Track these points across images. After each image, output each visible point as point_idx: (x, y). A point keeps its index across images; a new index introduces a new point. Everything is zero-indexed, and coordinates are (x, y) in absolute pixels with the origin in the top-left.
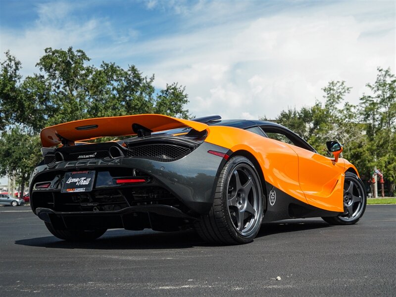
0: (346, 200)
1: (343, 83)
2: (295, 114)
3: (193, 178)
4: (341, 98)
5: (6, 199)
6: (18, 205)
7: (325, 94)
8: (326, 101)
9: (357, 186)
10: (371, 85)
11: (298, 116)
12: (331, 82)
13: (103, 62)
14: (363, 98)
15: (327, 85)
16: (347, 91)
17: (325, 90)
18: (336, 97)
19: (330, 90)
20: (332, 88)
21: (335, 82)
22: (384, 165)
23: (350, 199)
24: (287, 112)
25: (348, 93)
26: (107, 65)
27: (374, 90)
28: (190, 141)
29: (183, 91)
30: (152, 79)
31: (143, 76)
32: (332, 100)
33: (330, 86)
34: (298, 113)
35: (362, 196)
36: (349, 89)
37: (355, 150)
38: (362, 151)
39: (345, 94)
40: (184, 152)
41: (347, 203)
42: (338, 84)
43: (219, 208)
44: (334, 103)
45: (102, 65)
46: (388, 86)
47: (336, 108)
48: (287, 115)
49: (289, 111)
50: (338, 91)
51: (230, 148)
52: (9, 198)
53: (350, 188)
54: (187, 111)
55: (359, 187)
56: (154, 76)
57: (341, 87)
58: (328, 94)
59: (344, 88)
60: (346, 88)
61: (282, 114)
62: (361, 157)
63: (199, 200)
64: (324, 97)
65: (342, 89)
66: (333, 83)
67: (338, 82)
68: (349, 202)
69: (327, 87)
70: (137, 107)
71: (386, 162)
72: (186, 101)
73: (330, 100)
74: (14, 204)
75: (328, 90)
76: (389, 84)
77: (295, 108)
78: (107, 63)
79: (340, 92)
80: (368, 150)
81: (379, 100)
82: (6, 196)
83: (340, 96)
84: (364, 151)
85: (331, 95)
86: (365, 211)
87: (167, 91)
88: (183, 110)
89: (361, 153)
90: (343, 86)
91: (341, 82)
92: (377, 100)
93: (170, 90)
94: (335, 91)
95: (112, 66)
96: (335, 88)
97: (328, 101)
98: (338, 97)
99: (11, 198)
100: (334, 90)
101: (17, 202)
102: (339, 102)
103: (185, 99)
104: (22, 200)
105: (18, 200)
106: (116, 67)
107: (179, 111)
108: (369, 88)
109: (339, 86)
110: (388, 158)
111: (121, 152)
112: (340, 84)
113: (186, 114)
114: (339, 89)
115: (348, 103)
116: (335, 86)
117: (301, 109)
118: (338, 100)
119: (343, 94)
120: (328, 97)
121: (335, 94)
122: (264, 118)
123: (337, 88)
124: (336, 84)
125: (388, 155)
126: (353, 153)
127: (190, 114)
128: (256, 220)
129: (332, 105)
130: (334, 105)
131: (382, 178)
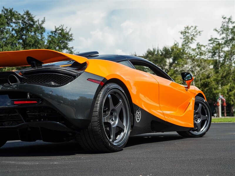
0: (196, 118)
1: (195, 28)
2: (158, 52)
3: (76, 100)
4: (194, 39)
7: (182, 36)
8: (182, 42)
9: (204, 108)
10: (218, 29)
11: (161, 53)
12: (186, 27)
13: (4, 7)
14: (211, 39)
15: (183, 30)
16: (198, 34)
17: (182, 33)
18: (190, 38)
19: (186, 33)
20: (187, 31)
21: (190, 27)
22: (226, 92)
23: (199, 117)
24: (152, 50)
25: (200, 35)
26: (7, 10)
27: (219, 33)
28: (73, 71)
29: (69, 32)
30: (43, 22)
31: (35, 19)
32: (187, 41)
33: (185, 29)
34: (161, 51)
35: (208, 115)
36: (200, 32)
37: (204, 80)
39: (197, 36)
40: (69, 80)
42: (192, 29)
43: (96, 124)
44: (189, 43)
45: (2, 10)
47: (190, 47)
48: (151, 52)
49: (154, 49)
50: (192, 34)
51: (105, 76)
53: (199, 109)
54: (72, 48)
55: (206, 108)
56: (44, 19)
58: (184, 36)
60: (198, 31)
61: (148, 52)
62: (209, 85)
63: (80, 118)
64: (181, 38)
65: (195, 32)
66: (187, 27)
67: (192, 26)
68: (198, 119)
70: (31, 43)
71: (228, 90)
72: (72, 39)
73: (185, 41)
75: (184, 33)
76: (231, 29)
77: (158, 47)
78: (7, 8)
79: (193, 35)
80: (214, 81)
81: (223, 41)
83: (194, 38)
84: (211, 81)
85: (186, 37)
86: (210, 127)
87: (55, 32)
89: (209, 82)
90: (196, 30)
91: (194, 26)
92: (222, 42)
93: (58, 30)
94: (190, 34)
95: (11, 11)
96: (189, 31)
98: (192, 38)
100: (188, 33)
106: (14, 12)
107: (65, 47)
108: (216, 32)
109: (193, 30)
110: (229, 87)
111: (18, 79)
112: (194, 28)
113: (71, 50)
114: (192, 32)
115: (199, 43)
116: (189, 30)
117: (162, 48)
118: (192, 41)
119: (195, 36)
120: (184, 38)
121: (189, 36)
122: (135, 54)
123: (191, 31)
124: (190, 28)
125: (229, 84)
126: (202, 83)
127: (75, 50)
128: (125, 133)
129: (187, 44)
130: (189, 45)
131: (225, 102)
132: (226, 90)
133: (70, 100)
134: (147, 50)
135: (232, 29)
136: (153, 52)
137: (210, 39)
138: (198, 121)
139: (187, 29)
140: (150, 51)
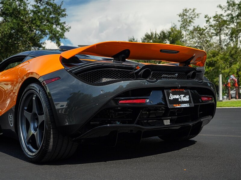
1: (194, 10)
2: (156, 35)
4: (192, 22)
7: (180, 19)
8: (180, 24)
10: (222, 6)
11: (158, 37)
12: (184, 9)
16: (197, 17)
17: (180, 16)
18: (188, 21)
19: (183, 16)
20: (185, 14)
21: (188, 9)
22: (236, 71)
24: (150, 34)
25: (198, 18)
27: (224, 10)
29: (61, 5)
32: (185, 24)
33: (184, 12)
34: (158, 35)
36: (198, 15)
37: (210, 59)
38: (216, 60)
39: (195, 18)
42: (190, 11)
44: (187, 26)
46: (237, 6)
47: (188, 30)
48: (150, 36)
49: (151, 33)
50: (190, 16)
54: (64, 23)
57: (192, 13)
58: (182, 19)
59: (194, 14)
60: (196, 14)
61: (146, 35)
62: (216, 65)
64: (179, 21)
65: (193, 15)
66: (186, 10)
67: (190, 9)
69: (181, 13)
71: (237, 69)
72: (65, 15)
73: (183, 23)
75: (182, 15)
76: (237, 4)
77: (156, 32)
79: (191, 17)
80: (221, 59)
83: (192, 20)
84: (218, 60)
85: (184, 19)
88: (60, 22)
90: (194, 12)
91: (192, 9)
92: (227, 18)
94: (188, 16)
96: (188, 14)
97: (181, 24)
98: (190, 21)
100: (186, 16)
102: (190, 25)
103: (64, 13)
108: (220, 9)
109: (191, 13)
110: (239, 66)
112: (192, 11)
113: (63, 25)
114: (191, 15)
115: (207, 15)
116: (188, 12)
117: (160, 32)
118: (190, 24)
119: (193, 18)
120: (182, 21)
121: (187, 19)
122: (133, 38)
123: (189, 14)
124: (189, 11)
125: (238, 63)
126: (208, 62)
127: (67, 26)
129: (185, 27)
130: (187, 27)
131: (237, 82)
132: (236, 69)
134: (145, 34)
135: (239, 5)
136: (151, 35)
137: (215, 15)
139: (185, 12)
140: (147, 35)
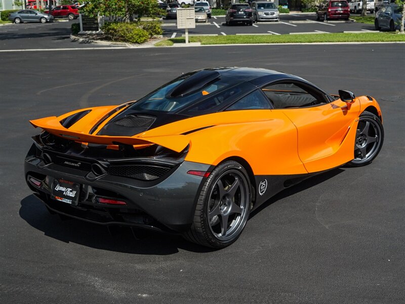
0: (360, 142)
5: (34, 15)
6: (47, 22)
9: (374, 126)
23: (365, 140)
28: (171, 162)
40: (164, 172)
41: (361, 145)
51: (211, 164)
52: (37, 14)
68: (363, 143)
74: (43, 21)
82: (34, 13)
99: (39, 14)
101: (45, 18)
104: (51, 16)
105: (46, 16)
111: (103, 169)
128: (243, 217)
133: (166, 189)
138: (363, 145)
